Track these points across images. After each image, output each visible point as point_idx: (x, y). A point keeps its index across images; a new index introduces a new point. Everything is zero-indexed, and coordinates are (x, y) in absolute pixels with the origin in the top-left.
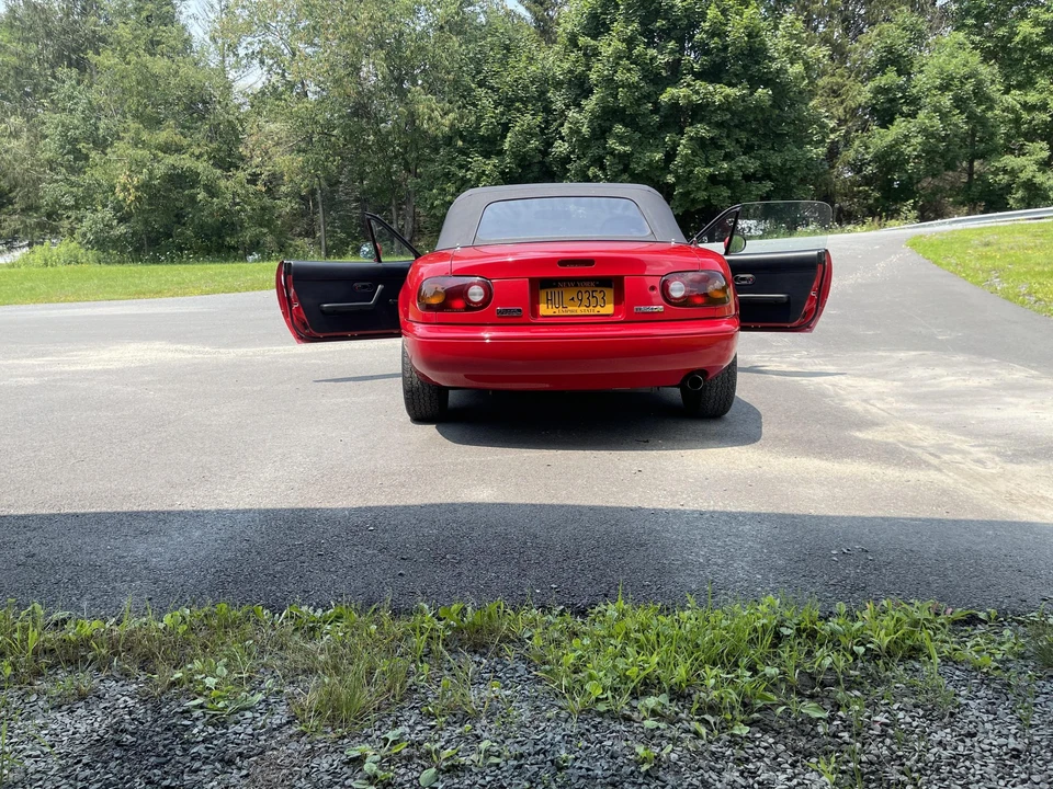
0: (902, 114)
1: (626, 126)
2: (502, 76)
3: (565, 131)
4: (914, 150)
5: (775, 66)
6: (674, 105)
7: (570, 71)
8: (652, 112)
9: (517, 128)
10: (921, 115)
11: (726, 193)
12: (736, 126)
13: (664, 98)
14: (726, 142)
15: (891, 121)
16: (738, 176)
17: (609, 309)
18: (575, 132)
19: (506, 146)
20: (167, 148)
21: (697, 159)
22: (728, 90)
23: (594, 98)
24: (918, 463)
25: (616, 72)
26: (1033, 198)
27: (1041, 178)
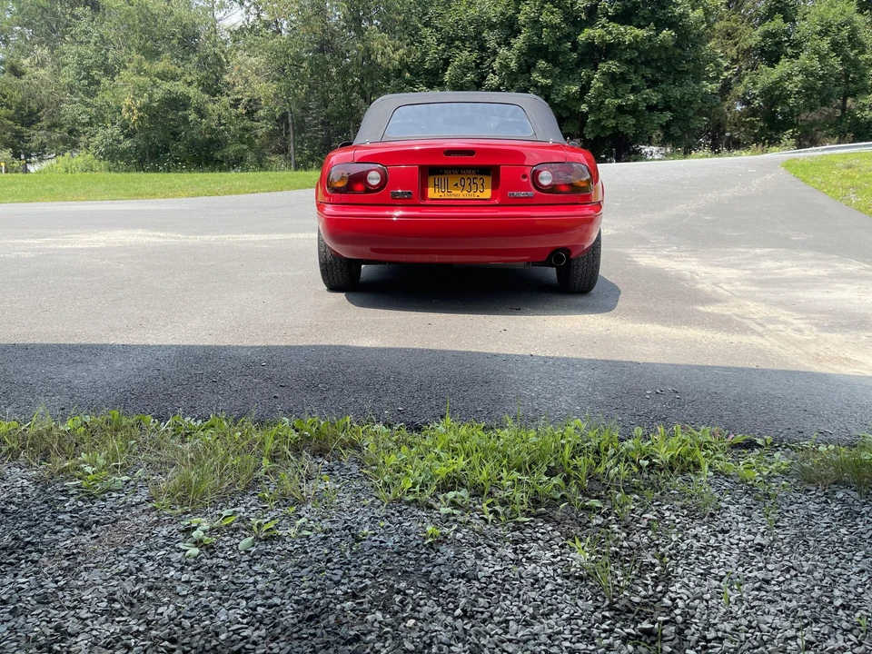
0: (786, 55)
1: (548, 61)
2: (444, 17)
3: (496, 65)
4: (796, 86)
5: (678, 11)
6: (590, 45)
7: (503, 14)
8: (571, 50)
9: (456, 63)
10: (803, 56)
11: (631, 121)
12: (642, 63)
13: (582, 37)
14: (633, 76)
15: (777, 61)
16: (642, 106)
17: (487, 194)
18: (505, 66)
19: (446, 78)
20: (164, 76)
21: (608, 91)
22: (637, 31)
23: (521, 37)
24: (744, 329)
25: (541, 14)
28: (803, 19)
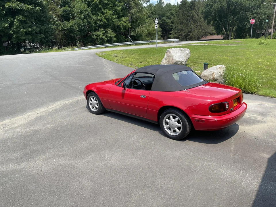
0: (71, 18)
4: (77, 28)
10: (77, 19)
13: (7, 6)
15: (69, 20)
17: (237, 104)
21: (21, 26)
22: (29, 6)
26: (103, 42)
27: (104, 37)
28: (74, 7)
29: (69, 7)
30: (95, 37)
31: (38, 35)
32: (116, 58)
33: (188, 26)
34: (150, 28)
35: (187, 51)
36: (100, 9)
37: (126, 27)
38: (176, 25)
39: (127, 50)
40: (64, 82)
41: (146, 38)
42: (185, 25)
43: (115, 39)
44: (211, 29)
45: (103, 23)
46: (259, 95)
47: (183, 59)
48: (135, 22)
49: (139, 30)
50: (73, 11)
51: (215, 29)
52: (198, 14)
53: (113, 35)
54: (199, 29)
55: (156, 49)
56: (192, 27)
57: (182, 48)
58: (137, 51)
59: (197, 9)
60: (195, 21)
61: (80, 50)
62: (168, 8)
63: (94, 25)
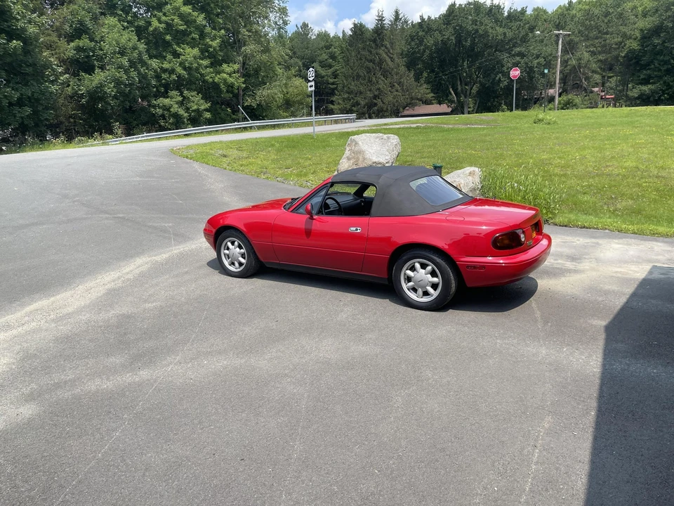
0: (97, 67)
5: (20, 25)
10: (113, 70)
15: (93, 71)
16: (5, 103)
26: (178, 123)
27: (181, 112)
28: (102, 41)
29: (92, 40)
30: (159, 111)
31: (16, 110)
32: (225, 159)
33: (371, 85)
34: (291, 90)
35: (393, 139)
36: (168, 44)
37: (232, 87)
38: (345, 81)
39: (245, 141)
40: (123, 218)
41: (281, 112)
42: (365, 82)
43: (208, 115)
44: (424, 90)
45: (177, 77)
46: (556, 225)
47: (387, 158)
48: (254, 76)
49: (265, 93)
50: (101, 50)
51: (432, 91)
52: (392, 56)
53: (205, 105)
54: (397, 91)
55: (312, 138)
56: (381, 86)
57: (381, 135)
58: (269, 142)
59: (388, 46)
60: (386, 74)
61: (125, 143)
62: (323, 43)
63: (154, 82)
